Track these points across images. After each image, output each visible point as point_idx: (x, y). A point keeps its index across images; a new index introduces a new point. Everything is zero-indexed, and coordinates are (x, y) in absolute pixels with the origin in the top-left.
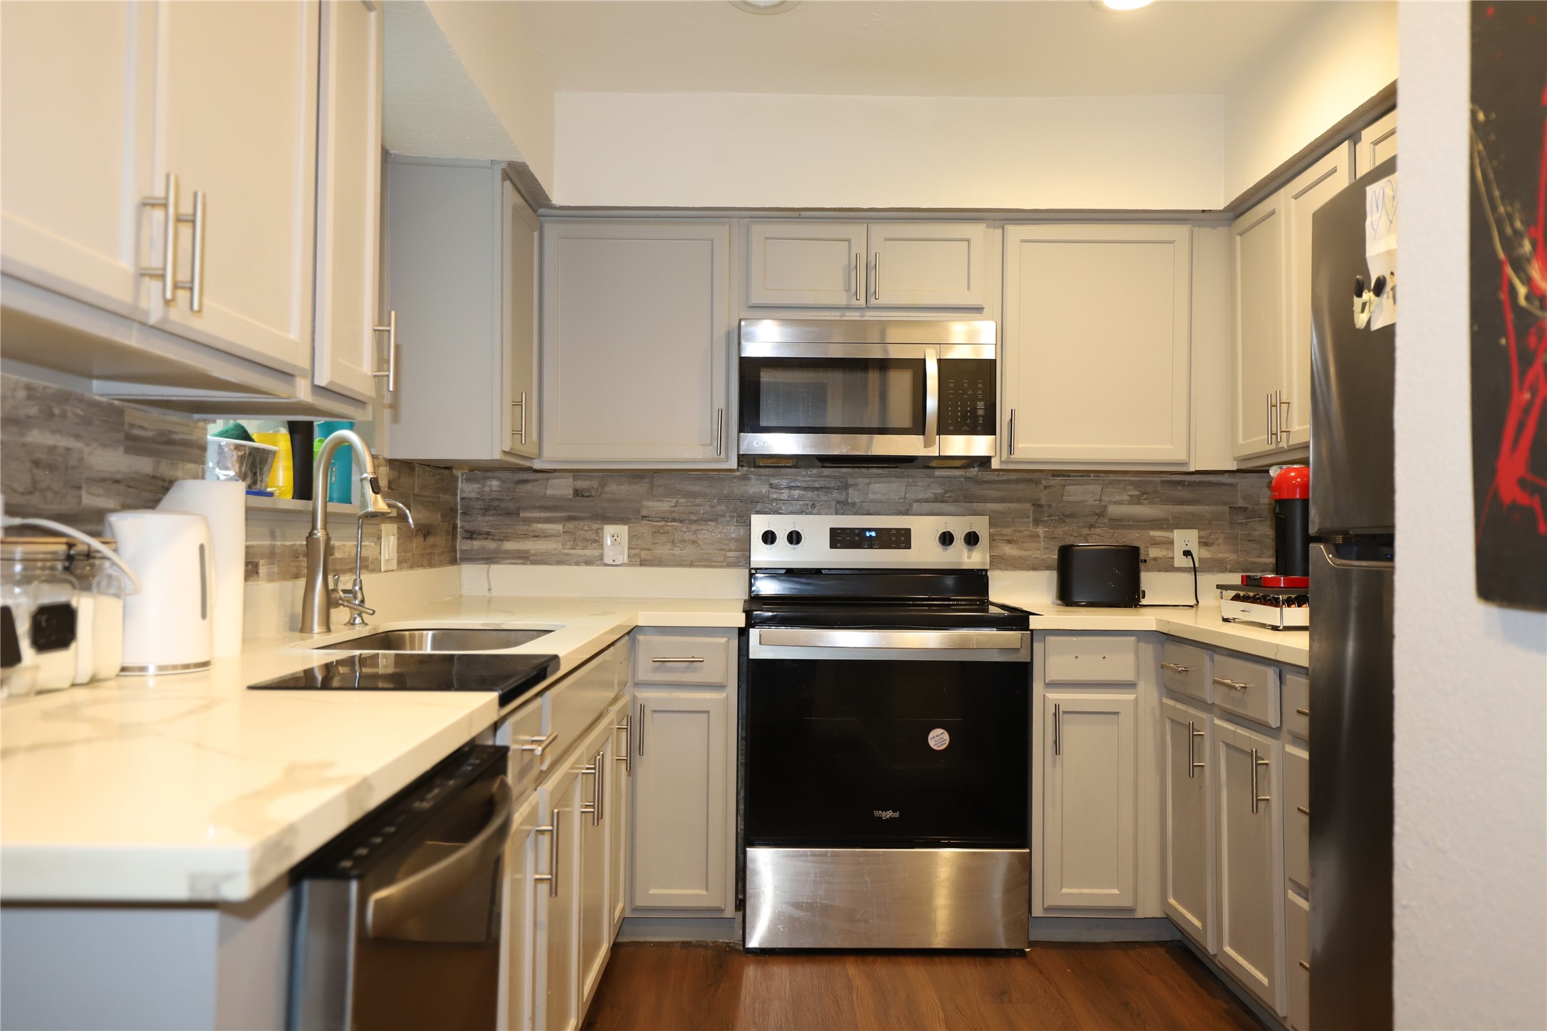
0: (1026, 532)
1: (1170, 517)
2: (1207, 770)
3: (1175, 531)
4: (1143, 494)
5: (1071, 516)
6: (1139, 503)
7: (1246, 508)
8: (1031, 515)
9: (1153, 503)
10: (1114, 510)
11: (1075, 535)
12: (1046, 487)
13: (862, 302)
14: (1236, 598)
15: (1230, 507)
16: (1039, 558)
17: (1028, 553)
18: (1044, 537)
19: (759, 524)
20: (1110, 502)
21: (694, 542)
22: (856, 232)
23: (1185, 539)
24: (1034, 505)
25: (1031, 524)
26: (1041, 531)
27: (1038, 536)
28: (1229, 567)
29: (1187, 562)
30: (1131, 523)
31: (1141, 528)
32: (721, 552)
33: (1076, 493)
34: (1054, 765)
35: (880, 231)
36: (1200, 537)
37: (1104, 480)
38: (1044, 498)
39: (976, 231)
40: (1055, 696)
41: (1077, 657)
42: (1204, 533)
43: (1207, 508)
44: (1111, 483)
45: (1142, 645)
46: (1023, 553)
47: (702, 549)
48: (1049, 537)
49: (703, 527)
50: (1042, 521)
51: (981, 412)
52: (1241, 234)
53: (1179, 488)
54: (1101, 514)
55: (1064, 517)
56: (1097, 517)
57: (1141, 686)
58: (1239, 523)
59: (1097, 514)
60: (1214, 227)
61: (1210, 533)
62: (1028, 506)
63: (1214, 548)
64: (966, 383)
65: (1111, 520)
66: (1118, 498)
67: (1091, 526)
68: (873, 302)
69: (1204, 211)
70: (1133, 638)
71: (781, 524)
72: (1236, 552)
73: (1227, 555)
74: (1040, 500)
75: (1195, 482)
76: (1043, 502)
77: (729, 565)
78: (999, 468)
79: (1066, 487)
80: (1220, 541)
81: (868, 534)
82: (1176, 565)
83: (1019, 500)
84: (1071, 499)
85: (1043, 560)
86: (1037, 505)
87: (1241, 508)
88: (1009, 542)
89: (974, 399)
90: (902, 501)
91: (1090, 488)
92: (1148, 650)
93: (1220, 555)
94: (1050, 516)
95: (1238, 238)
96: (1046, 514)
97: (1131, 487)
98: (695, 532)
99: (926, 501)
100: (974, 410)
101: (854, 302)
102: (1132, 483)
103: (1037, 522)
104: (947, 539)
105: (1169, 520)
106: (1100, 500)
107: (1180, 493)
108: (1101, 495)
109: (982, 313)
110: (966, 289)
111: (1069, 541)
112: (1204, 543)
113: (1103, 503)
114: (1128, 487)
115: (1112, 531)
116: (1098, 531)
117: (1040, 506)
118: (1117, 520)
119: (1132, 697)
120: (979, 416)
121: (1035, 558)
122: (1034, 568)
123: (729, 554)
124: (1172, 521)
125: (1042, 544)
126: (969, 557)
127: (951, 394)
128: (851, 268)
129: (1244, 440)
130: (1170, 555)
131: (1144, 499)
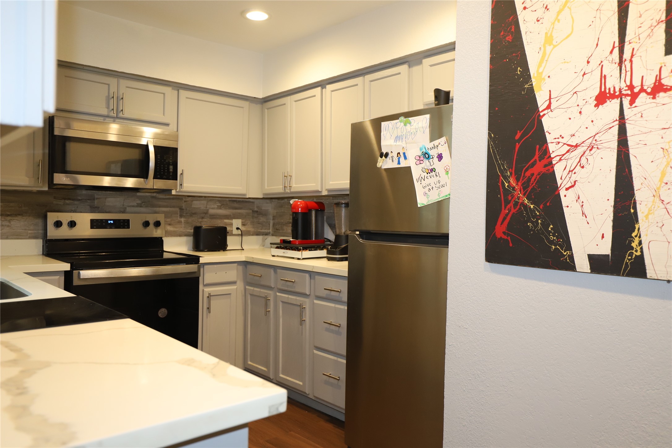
0: (177, 221)
1: (232, 215)
2: (272, 312)
3: (234, 220)
4: (222, 205)
5: (195, 214)
6: (220, 209)
7: (257, 211)
8: (179, 213)
9: (226, 209)
10: (211, 211)
11: (196, 221)
12: (185, 201)
13: (115, 115)
14: (277, 248)
15: (252, 211)
16: (182, 231)
17: (177, 229)
18: (184, 222)
19: (52, 217)
20: (210, 208)
21: (8, 226)
22: (113, 81)
23: (237, 223)
24: (180, 209)
25: (179, 217)
26: (183, 220)
27: (181, 222)
28: (251, 234)
29: (239, 232)
30: (217, 217)
31: (221, 219)
32: (25, 231)
33: (197, 204)
34: (207, 317)
35: (124, 83)
36: (242, 222)
37: (208, 199)
38: (184, 205)
39: (167, 90)
40: (208, 290)
41: (216, 273)
42: (243, 221)
43: (244, 211)
44: (211, 200)
45: (239, 266)
46: (175, 229)
47: (14, 230)
48: (187, 223)
49: (14, 218)
50: (183, 216)
52: (268, 109)
53: (235, 203)
54: (206, 213)
55: (193, 214)
56: (205, 214)
57: (238, 283)
58: (255, 217)
59: (205, 213)
60: (256, 104)
61: (245, 221)
62: (177, 209)
63: (246, 226)
65: (210, 215)
66: (212, 206)
67: (203, 218)
68: (121, 115)
69: (255, 98)
71: (65, 217)
72: (254, 228)
73: (251, 229)
74: (182, 207)
75: (241, 201)
76: (184, 208)
77: (30, 238)
78: (175, 194)
79: (193, 202)
80: (249, 224)
81: (109, 222)
82: (234, 233)
83: (174, 207)
84: (195, 206)
85: (184, 232)
86: (181, 209)
87: (256, 211)
88: (170, 225)
89: (169, 164)
90: (122, 206)
91: (202, 202)
92: (240, 268)
93: (249, 229)
94: (186, 213)
95: (266, 110)
96: (185, 213)
97: (218, 202)
98: (9, 221)
99: (133, 206)
100: (168, 169)
101: (112, 114)
102: (218, 201)
103: (181, 216)
104: (146, 224)
105: (231, 216)
106: (206, 207)
107: (236, 205)
108: (207, 205)
109: (169, 126)
110: (163, 115)
111: (198, 225)
112: (243, 225)
113: (207, 208)
114: (217, 202)
115: (210, 220)
116: (205, 220)
117: (183, 209)
118: (213, 215)
119: (235, 287)
120: (170, 172)
121: (181, 231)
122: (180, 235)
123: (29, 232)
124: (232, 216)
125: (183, 225)
126: (156, 232)
127: (159, 161)
128: (109, 98)
130: (232, 229)
131: (223, 207)
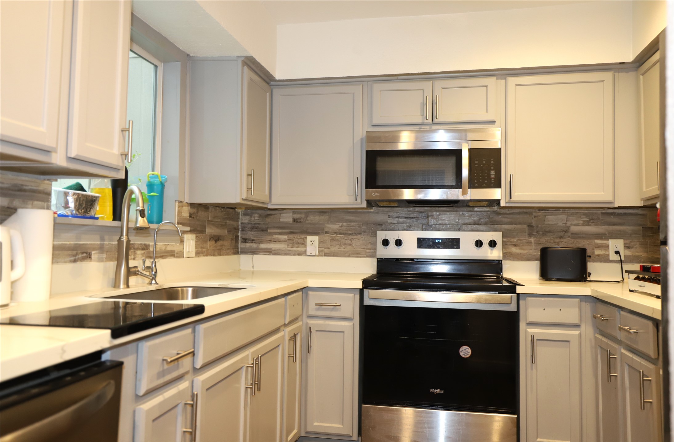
0: (524, 241)
1: (607, 233)
2: (619, 378)
3: (610, 240)
4: (590, 220)
5: (550, 232)
6: (589, 225)
7: (652, 228)
8: (527, 231)
9: (597, 225)
10: (574, 229)
11: (552, 242)
12: (535, 217)
13: (430, 121)
14: (637, 278)
15: (642, 227)
16: (531, 254)
17: (525, 252)
18: (535, 243)
19: (381, 235)
20: (572, 224)
21: (350, 245)
22: (427, 85)
23: (616, 244)
24: (528, 226)
25: (527, 236)
26: (532, 240)
27: (531, 242)
28: (642, 260)
29: (617, 257)
30: (584, 236)
31: (590, 238)
32: (364, 250)
33: (552, 219)
34: (532, 369)
35: (439, 84)
36: (624, 244)
37: (568, 213)
38: (534, 222)
39: (491, 82)
40: (531, 330)
41: (544, 309)
42: (626, 242)
43: (629, 227)
44: (572, 214)
45: (583, 304)
46: (522, 252)
47: (354, 248)
48: (537, 243)
49: (355, 237)
50: (533, 234)
51: (493, 176)
52: (643, 74)
53: (612, 217)
54: (567, 231)
55: (545, 233)
56: (564, 232)
57: (583, 327)
58: (648, 236)
59: (564, 231)
60: (627, 72)
61: (631, 242)
62: (525, 226)
63: (632, 250)
64: (484, 161)
65: (572, 234)
66: (576, 222)
67: (561, 237)
68: (436, 121)
69: (620, 63)
70: (577, 300)
71: (392, 236)
72: (647, 252)
73: (641, 254)
74: (532, 223)
75: (621, 213)
76: (533, 224)
77: (368, 257)
78: (504, 206)
79: (547, 216)
80: (637, 246)
81: (437, 241)
82: (611, 258)
83: (520, 224)
84: (549, 223)
85: (534, 255)
86: (530, 226)
87: (649, 228)
88: (515, 245)
89: (489, 170)
90: (457, 224)
91: (560, 217)
92: (587, 307)
93: (637, 254)
94: (537, 232)
95: (641, 77)
96: (535, 231)
97: (584, 216)
98: (351, 240)
99: (470, 224)
100: (489, 175)
101: (426, 121)
102: (584, 214)
103: (530, 235)
104: (479, 244)
105: (606, 234)
106: (566, 223)
107: (613, 219)
108: (567, 220)
109: (494, 124)
110: (486, 112)
111: (548, 245)
112: (627, 247)
113: (567, 225)
114: (582, 216)
115: (573, 240)
116: (565, 240)
117: (532, 227)
118: (576, 234)
119: (577, 333)
120: (492, 178)
121: (529, 254)
122: (529, 259)
123: (368, 251)
124: (608, 235)
125: (533, 247)
126: (491, 253)
127: (476, 167)
128: (424, 104)
129: (646, 189)
130: (607, 253)
131: (591, 223)
